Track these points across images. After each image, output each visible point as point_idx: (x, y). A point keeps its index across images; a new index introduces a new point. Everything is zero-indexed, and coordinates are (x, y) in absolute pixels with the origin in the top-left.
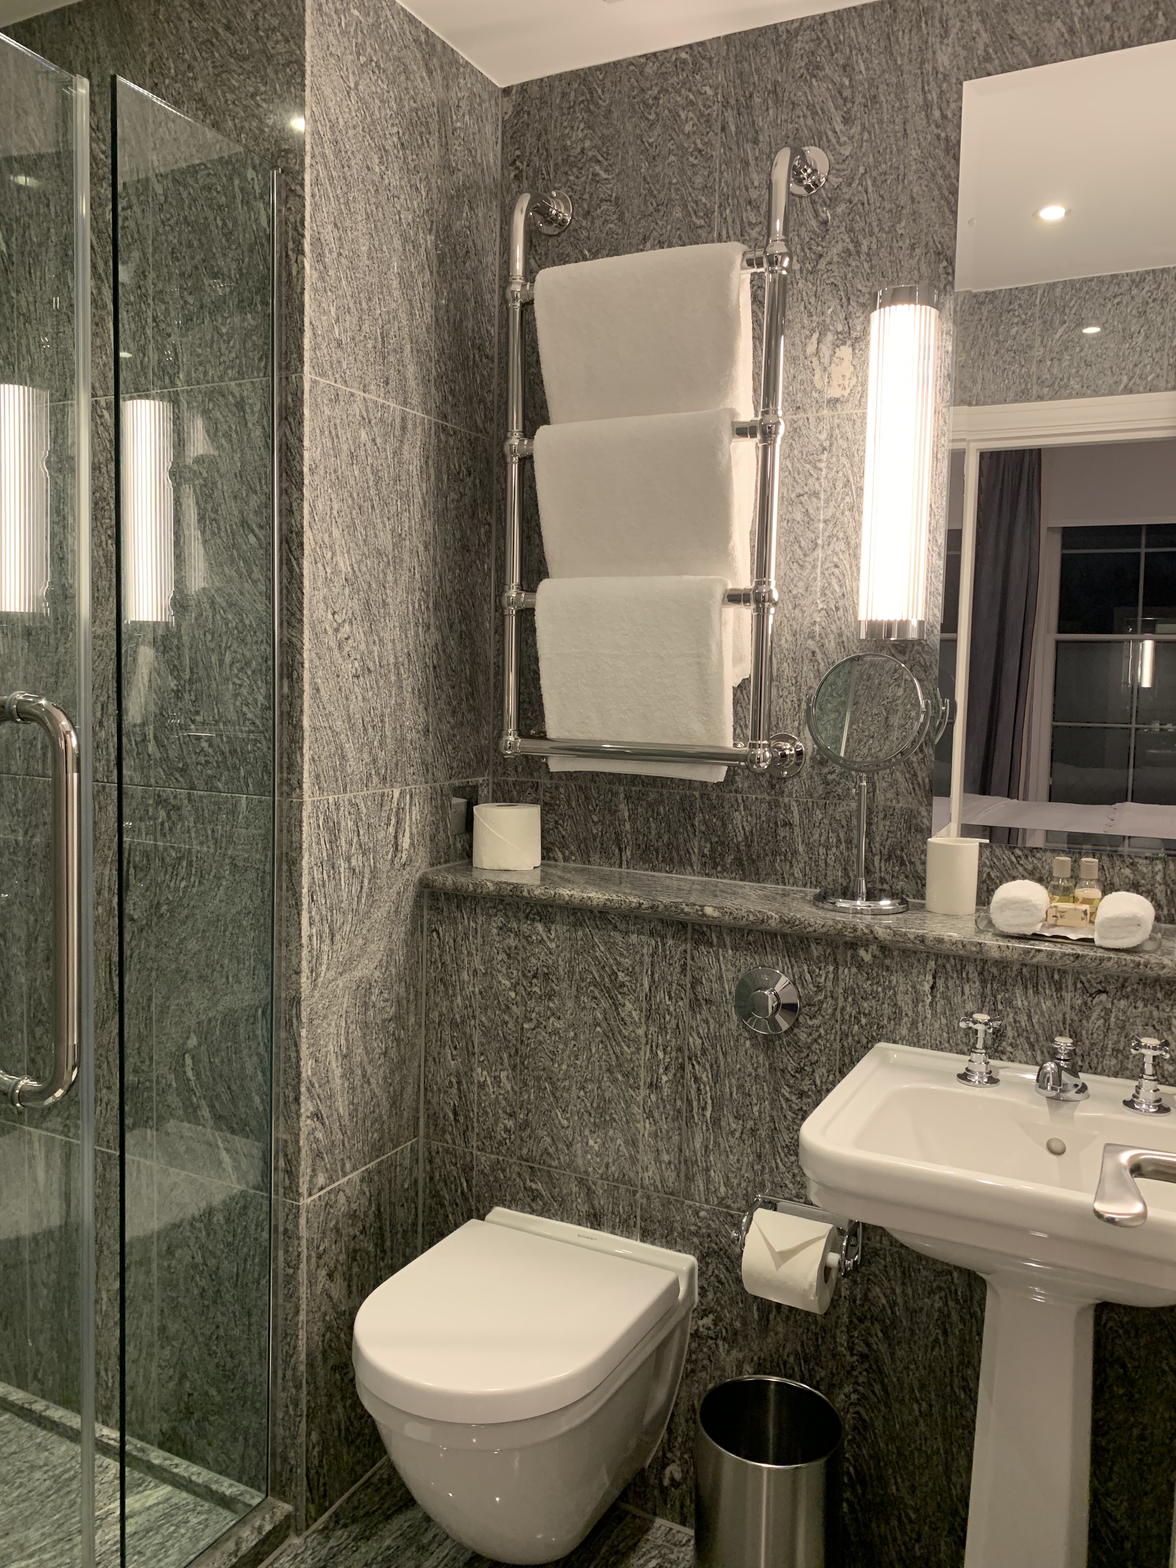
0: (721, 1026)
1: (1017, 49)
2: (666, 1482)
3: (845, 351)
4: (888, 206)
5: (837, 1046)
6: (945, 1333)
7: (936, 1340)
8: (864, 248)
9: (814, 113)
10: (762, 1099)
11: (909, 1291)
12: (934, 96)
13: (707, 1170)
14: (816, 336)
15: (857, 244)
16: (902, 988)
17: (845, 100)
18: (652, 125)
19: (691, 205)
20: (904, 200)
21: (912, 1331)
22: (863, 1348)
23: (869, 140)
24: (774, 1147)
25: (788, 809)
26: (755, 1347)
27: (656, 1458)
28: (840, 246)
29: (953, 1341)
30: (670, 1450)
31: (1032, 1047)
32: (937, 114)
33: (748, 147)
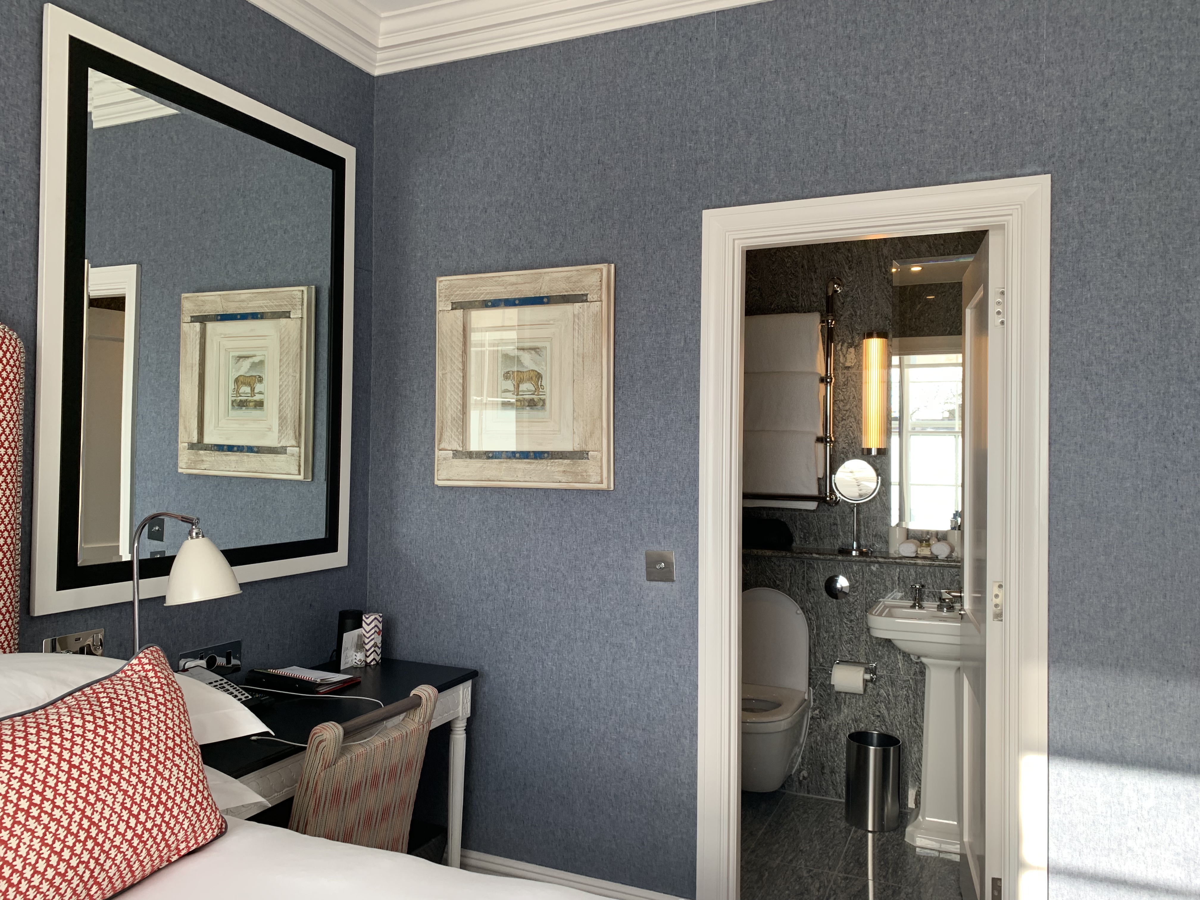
0: (819, 598)
1: (912, 251)
2: (801, 778)
3: (852, 350)
4: (867, 299)
5: (864, 602)
6: (908, 703)
7: (905, 706)
8: (858, 314)
9: (838, 265)
10: (836, 624)
11: (894, 689)
12: (882, 263)
13: (815, 653)
14: (840, 344)
15: (856, 312)
16: (888, 579)
17: (849, 262)
18: (774, 263)
19: (790, 293)
20: (873, 298)
21: (896, 704)
22: (878, 714)
23: (859, 276)
24: (841, 641)
25: (835, 518)
26: (836, 720)
27: (797, 770)
28: (849, 312)
29: (911, 705)
30: (803, 765)
31: (934, 596)
32: (884, 270)
33: (812, 274)
